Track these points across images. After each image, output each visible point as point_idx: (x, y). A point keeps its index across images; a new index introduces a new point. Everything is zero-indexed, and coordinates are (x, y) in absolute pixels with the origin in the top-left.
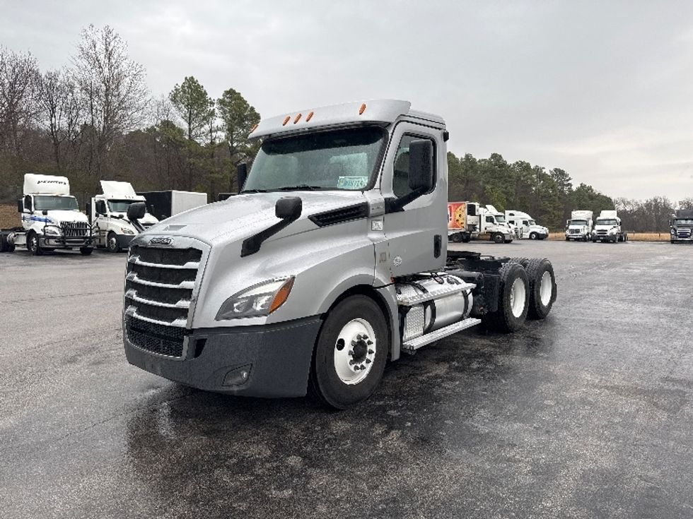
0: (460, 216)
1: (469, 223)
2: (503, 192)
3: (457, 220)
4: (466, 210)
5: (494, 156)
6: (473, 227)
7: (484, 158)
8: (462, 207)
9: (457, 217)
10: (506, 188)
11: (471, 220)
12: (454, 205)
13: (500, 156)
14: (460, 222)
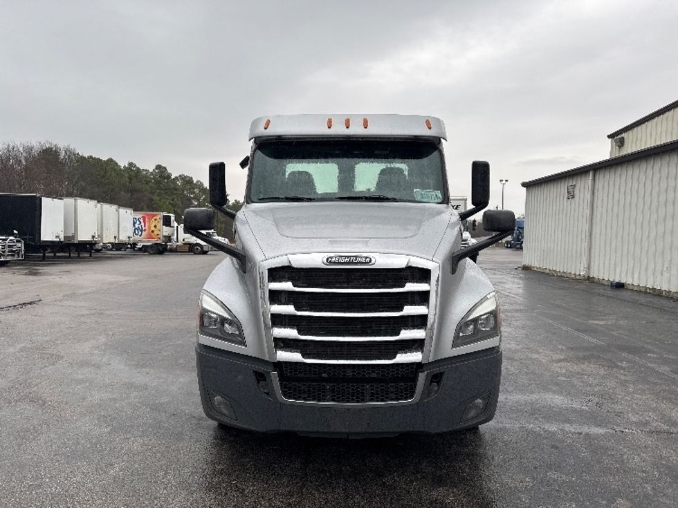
0: (155, 226)
1: (165, 234)
2: (170, 204)
3: (153, 232)
4: (162, 220)
5: (158, 167)
6: (169, 238)
7: (144, 168)
8: (158, 217)
9: (153, 228)
10: (173, 200)
11: (166, 231)
12: (148, 215)
13: (165, 168)
14: (156, 232)
